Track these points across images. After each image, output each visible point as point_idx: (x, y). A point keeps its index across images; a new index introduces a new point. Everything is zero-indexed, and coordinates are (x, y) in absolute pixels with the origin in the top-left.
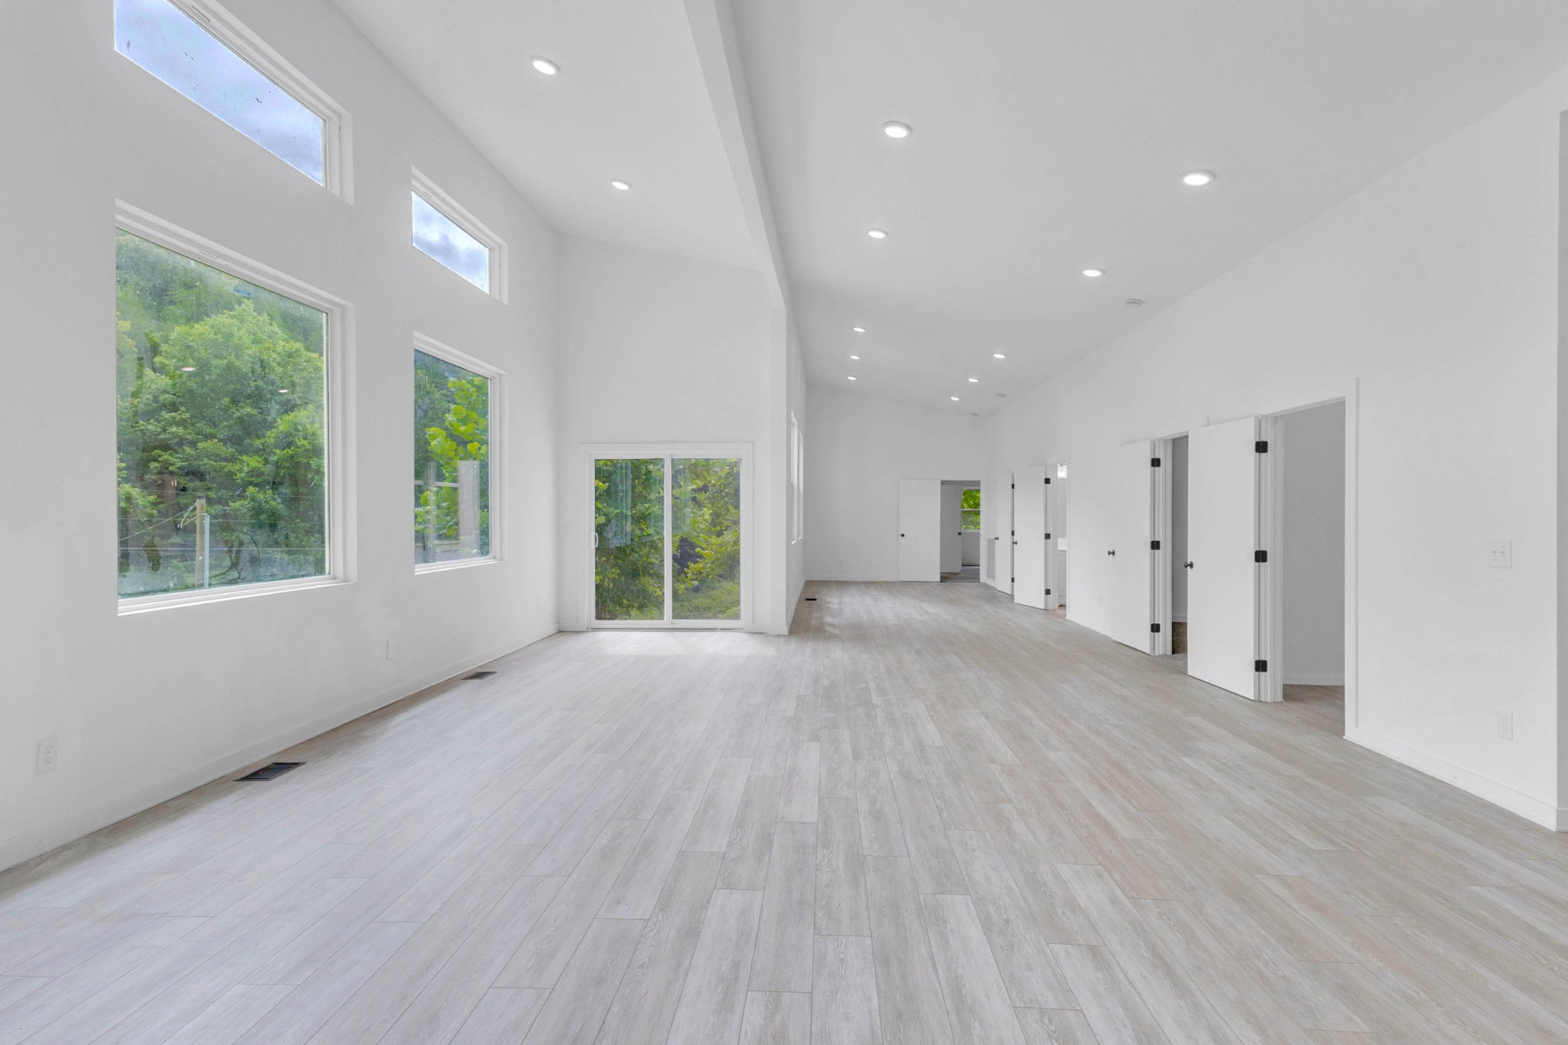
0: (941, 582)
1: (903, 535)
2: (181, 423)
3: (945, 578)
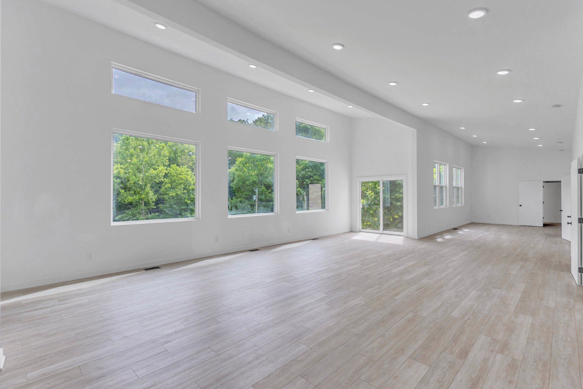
0: (543, 227)
1: (520, 206)
2: (310, 172)
3: (545, 225)
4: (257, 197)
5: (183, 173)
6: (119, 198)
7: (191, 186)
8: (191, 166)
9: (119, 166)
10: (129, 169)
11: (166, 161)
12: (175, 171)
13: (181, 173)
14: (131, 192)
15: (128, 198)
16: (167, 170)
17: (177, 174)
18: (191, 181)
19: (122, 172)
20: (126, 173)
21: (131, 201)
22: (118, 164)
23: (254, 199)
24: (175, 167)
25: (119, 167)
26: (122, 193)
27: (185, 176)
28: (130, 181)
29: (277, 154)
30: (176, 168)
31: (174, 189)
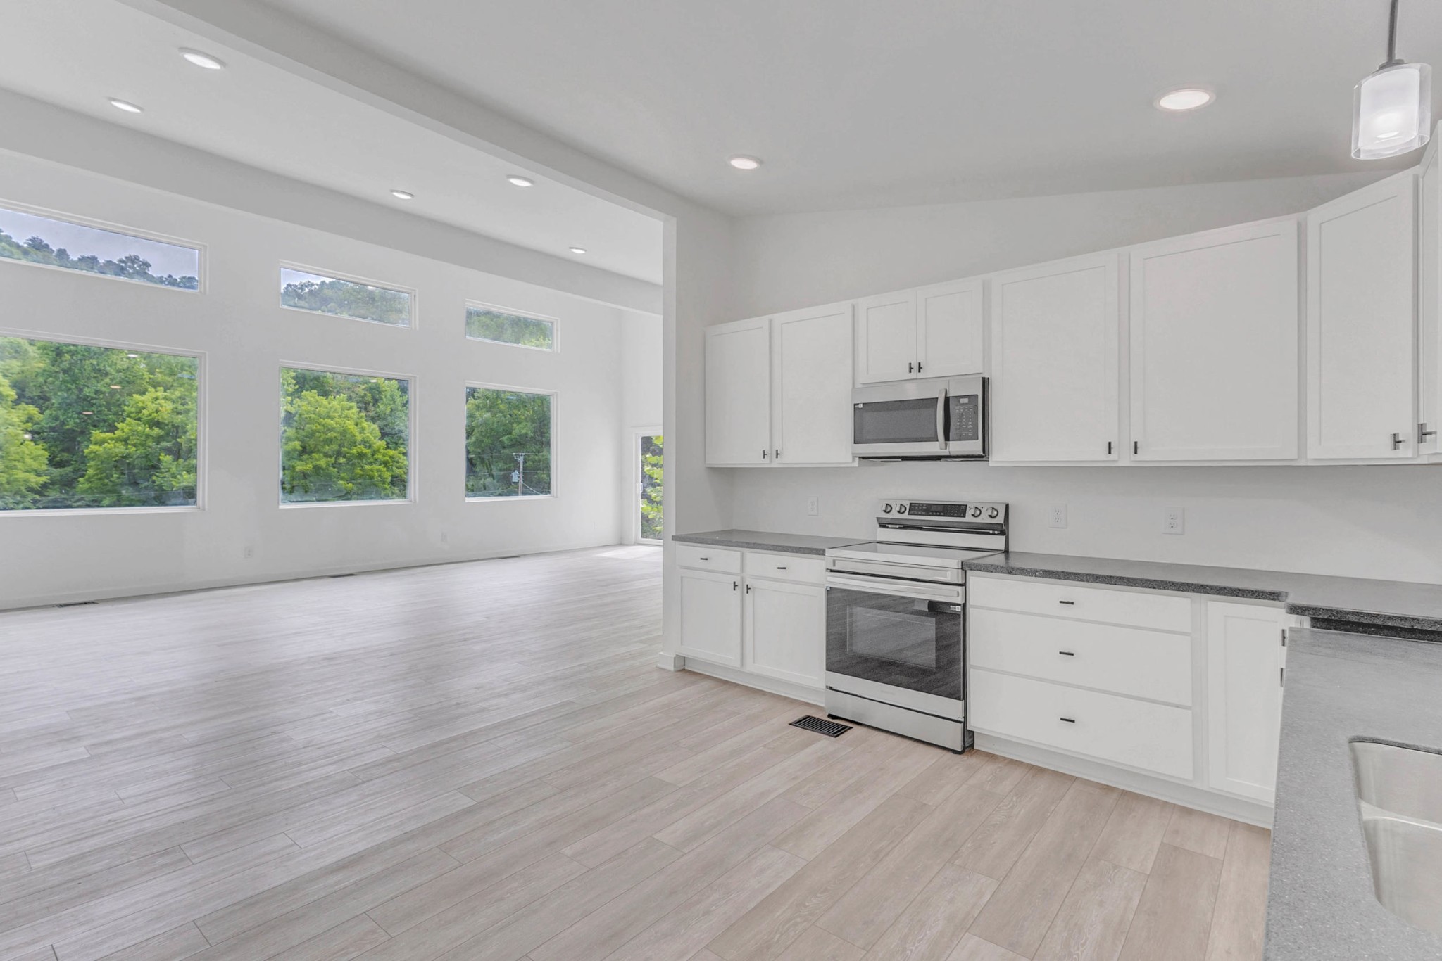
4: (521, 475)
5: (336, 414)
6: (157, 476)
7: (356, 446)
8: (362, 395)
9: (161, 393)
10: (190, 403)
11: (289, 382)
12: (313, 409)
13: (329, 412)
14: (191, 462)
15: (181, 475)
16: (292, 403)
17: (320, 416)
18: (357, 434)
19: (166, 410)
20: (178, 413)
21: (190, 485)
22: (159, 388)
23: (515, 479)
24: (314, 397)
25: (161, 397)
26: (166, 462)
27: (340, 420)
28: (188, 434)
29: (415, 377)
30: (317, 401)
31: (309, 455)
